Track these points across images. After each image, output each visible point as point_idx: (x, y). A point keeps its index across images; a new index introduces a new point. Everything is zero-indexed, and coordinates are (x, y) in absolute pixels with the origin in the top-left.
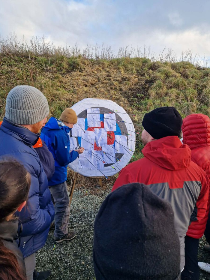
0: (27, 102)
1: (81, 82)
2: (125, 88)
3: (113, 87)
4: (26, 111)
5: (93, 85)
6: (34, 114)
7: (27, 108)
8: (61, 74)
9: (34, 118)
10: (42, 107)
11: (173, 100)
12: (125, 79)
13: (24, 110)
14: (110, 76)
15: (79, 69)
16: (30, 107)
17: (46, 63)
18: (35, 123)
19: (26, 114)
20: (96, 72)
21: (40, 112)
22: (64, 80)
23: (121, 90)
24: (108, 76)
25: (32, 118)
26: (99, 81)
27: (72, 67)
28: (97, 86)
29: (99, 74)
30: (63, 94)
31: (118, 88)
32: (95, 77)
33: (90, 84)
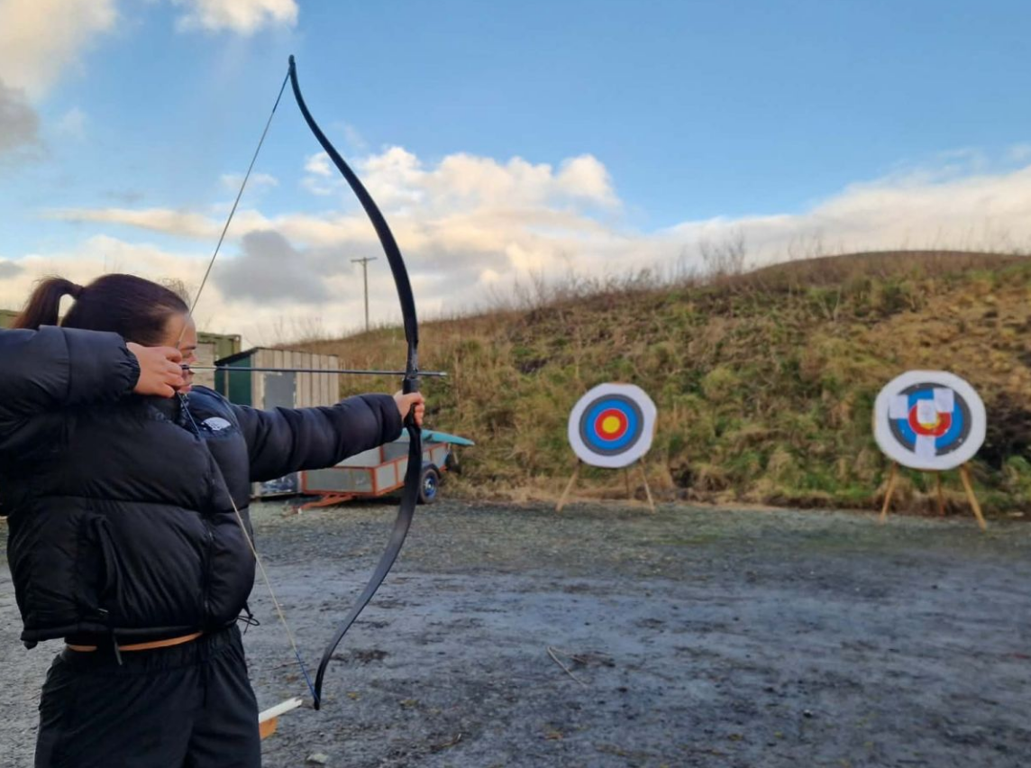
1: (913, 337)
3: (1001, 343)
5: (945, 341)
8: (865, 323)
14: (995, 315)
15: (909, 305)
17: (828, 300)
20: (956, 309)
22: (872, 336)
23: (1021, 348)
24: (989, 315)
26: (962, 331)
27: (894, 303)
28: (955, 344)
29: (964, 313)
30: (872, 368)
31: (1013, 344)
32: (954, 321)
33: (937, 341)
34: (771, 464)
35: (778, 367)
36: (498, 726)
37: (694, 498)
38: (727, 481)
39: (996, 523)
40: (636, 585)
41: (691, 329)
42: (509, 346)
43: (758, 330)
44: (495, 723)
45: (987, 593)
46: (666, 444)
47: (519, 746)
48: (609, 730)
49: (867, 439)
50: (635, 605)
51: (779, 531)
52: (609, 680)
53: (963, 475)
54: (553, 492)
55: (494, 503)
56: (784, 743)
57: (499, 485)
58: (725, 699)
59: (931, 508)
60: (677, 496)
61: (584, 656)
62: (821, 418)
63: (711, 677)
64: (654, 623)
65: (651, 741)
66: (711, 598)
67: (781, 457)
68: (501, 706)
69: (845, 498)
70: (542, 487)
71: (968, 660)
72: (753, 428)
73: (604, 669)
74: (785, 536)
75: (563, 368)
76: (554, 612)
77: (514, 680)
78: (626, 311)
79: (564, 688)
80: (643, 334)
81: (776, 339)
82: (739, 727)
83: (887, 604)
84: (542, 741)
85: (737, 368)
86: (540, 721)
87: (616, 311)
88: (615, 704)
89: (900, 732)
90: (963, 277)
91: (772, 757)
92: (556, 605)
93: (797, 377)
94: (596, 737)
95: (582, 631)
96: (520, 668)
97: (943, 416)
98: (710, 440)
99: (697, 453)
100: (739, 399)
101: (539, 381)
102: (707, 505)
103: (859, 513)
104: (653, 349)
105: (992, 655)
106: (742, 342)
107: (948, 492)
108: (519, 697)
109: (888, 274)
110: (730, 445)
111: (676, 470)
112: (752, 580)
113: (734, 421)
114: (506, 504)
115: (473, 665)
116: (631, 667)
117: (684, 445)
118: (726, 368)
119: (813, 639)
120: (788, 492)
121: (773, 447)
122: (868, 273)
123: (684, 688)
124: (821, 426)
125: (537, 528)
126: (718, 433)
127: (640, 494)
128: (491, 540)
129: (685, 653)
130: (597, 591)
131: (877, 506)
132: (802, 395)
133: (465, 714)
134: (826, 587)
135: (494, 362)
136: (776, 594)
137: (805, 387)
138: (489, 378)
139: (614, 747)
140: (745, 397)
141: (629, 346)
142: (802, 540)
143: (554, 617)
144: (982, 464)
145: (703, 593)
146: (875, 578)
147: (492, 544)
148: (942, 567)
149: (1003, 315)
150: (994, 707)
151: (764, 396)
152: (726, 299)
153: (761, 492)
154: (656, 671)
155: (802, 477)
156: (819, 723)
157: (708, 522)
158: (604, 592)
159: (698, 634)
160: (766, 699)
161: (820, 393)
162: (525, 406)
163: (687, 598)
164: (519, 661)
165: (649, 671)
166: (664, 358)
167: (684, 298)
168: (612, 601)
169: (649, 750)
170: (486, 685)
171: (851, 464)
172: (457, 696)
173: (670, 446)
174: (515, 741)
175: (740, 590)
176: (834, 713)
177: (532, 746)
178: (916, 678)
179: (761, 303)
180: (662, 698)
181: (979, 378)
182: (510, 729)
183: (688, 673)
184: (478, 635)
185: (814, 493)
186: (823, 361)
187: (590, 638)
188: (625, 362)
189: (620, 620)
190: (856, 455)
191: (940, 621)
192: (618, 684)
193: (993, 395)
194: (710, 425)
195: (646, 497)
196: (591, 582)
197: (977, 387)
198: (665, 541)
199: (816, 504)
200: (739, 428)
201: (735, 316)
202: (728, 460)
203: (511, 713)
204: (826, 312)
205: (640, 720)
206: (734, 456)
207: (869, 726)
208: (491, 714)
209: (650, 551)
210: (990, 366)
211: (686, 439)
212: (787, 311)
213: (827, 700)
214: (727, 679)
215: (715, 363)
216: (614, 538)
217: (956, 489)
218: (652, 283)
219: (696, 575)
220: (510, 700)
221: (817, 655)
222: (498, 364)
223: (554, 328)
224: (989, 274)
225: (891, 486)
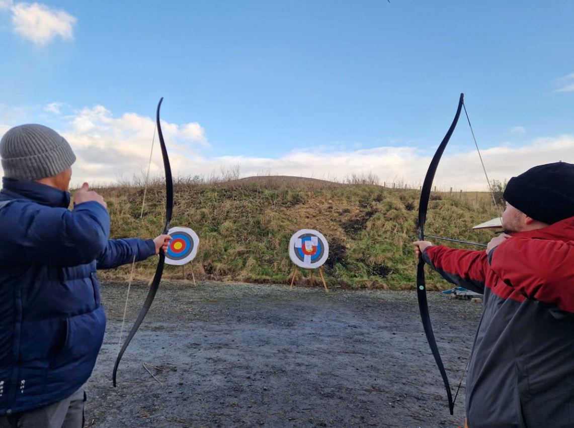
0: (33, 142)
1: (303, 214)
2: (345, 219)
3: (333, 219)
4: (36, 156)
5: (314, 216)
6: (50, 158)
7: (36, 152)
8: (286, 207)
9: (53, 164)
10: (60, 147)
11: (388, 231)
12: (346, 211)
13: (31, 155)
14: (332, 208)
15: (302, 201)
16: (40, 150)
17: (272, 197)
18: (56, 172)
19: (38, 161)
20: (318, 204)
21: (60, 154)
22: (288, 213)
23: (340, 221)
24: (330, 208)
25: (49, 164)
26: (320, 213)
27: (296, 201)
28: (318, 218)
29: (321, 206)
30: (288, 225)
31: (338, 219)
32: (317, 209)
33: (311, 216)
34: (247, 264)
35: (251, 223)
36: (115, 413)
37: (213, 279)
38: (229, 271)
39: (331, 290)
40: (187, 325)
41: (216, 204)
42: (129, 205)
43: (244, 207)
44: (112, 411)
45: (331, 323)
46: (202, 255)
47: (126, 423)
48: (174, 408)
49: (286, 254)
50: (187, 336)
51: (250, 295)
52: (174, 379)
53: (321, 271)
54: (146, 276)
55: (116, 281)
56: (256, 405)
57: (119, 272)
58: (229, 384)
59: (308, 284)
60: (206, 278)
61: (162, 366)
62: (268, 245)
63: (223, 373)
64: (196, 345)
65: (195, 412)
66: (222, 330)
67: (251, 261)
68: (117, 400)
69: (276, 279)
70: (141, 274)
71: (326, 355)
72: (240, 248)
73: (171, 373)
74: (253, 297)
75: (155, 217)
76: (146, 343)
77: (124, 383)
78: (187, 194)
79: (151, 386)
80: (194, 204)
81: (251, 211)
82: (236, 399)
83: (294, 329)
84: (139, 418)
85: (235, 222)
86: (138, 407)
87: (182, 193)
88: (177, 393)
89: (303, 394)
90: (321, 192)
91: (250, 414)
92: (147, 338)
93: (259, 227)
94: (167, 413)
95: (160, 352)
96: (128, 376)
97: (314, 247)
98: (222, 253)
99: (216, 259)
100: (235, 236)
101: (143, 223)
102: (219, 282)
103: (281, 285)
104: (198, 211)
105: (335, 353)
106: (237, 211)
107: (315, 277)
108: (127, 393)
109: (294, 189)
110: (231, 256)
111: (206, 266)
112: (240, 320)
113: (233, 245)
114: (122, 282)
115: (102, 377)
116: (185, 370)
117: (211, 255)
118: (230, 222)
119: (266, 349)
120: (254, 276)
121: (248, 257)
122: (287, 187)
123: (210, 380)
124: (268, 249)
125: (138, 295)
126: (226, 250)
127: (189, 277)
128: (113, 302)
129: (210, 361)
130: (168, 329)
131: (289, 282)
132: (261, 235)
133: (96, 407)
134: (270, 322)
135: (120, 212)
136: (250, 327)
137: (262, 232)
138: (117, 220)
139: (177, 418)
140: (238, 235)
141: (187, 209)
142: (259, 299)
143: (146, 345)
144: (326, 266)
145: (218, 328)
146: (289, 317)
147: (114, 305)
148: (314, 311)
149: (334, 208)
150: (337, 378)
151: (246, 235)
152: (231, 192)
153: (243, 276)
154: (197, 372)
155: (260, 270)
156: (270, 393)
157: (219, 291)
158: (172, 329)
159: (216, 350)
160: (247, 383)
161: (268, 234)
162: (135, 234)
163: (211, 331)
164: (127, 372)
165: (193, 372)
166: (203, 216)
167: (213, 190)
168: (175, 335)
169: (194, 417)
170: (108, 389)
171: (279, 264)
172: (92, 396)
173: (204, 255)
174: (124, 421)
175: (235, 326)
176: (276, 387)
177: (133, 423)
178: (307, 366)
179: (245, 195)
180: (200, 387)
181: (325, 232)
182: (121, 414)
183: (212, 372)
184: (104, 359)
185: (264, 277)
186: (269, 221)
187: (164, 355)
188: (186, 216)
189: (180, 345)
190: (281, 261)
191: (315, 337)
192: (179, 381)
193: (330, 239)
194: (222, 247)
195: (192, 278)
196: (165, 325)
197: (325, 235)
198: (201, 301)
199: (265, 282)
200: (235, 248)
201: (235, 200)
202: (229, 262)
203: (122, 404)
204: (271, 201)
205: (189, 401)
206: (232, 260)
207: (290, 393)
208: (111, 405)
209: (194, 306)
210: (330, 227)
211: (212, 252)
212: (256, 200)
213: (273, 380)
214: (230, 373)
215: (225, 219)
216: (176, 300)
217: (317, 276)
218: (199, 182)
219: (215, 319)
220: (121, 396)
221: (268, 357)
222: (122, 214)
223: (152, 199)
224: (330, 192)
225: (294, 274)
